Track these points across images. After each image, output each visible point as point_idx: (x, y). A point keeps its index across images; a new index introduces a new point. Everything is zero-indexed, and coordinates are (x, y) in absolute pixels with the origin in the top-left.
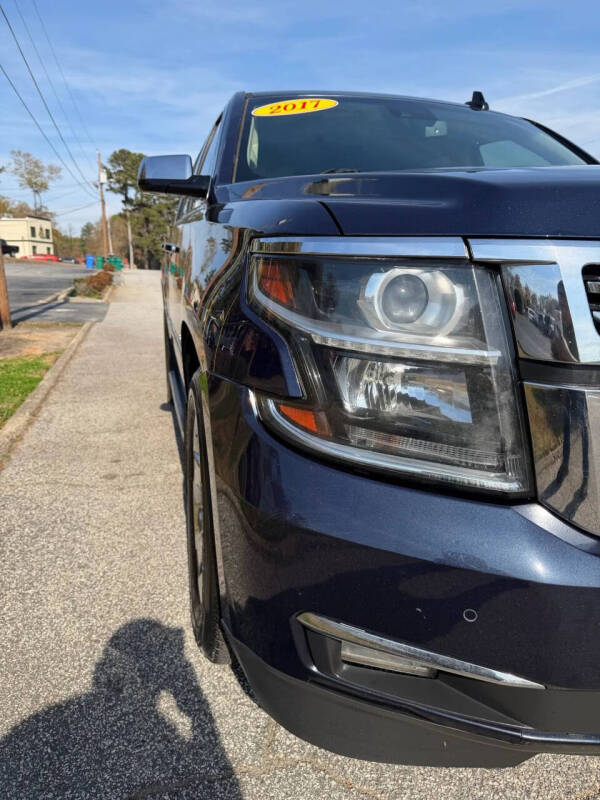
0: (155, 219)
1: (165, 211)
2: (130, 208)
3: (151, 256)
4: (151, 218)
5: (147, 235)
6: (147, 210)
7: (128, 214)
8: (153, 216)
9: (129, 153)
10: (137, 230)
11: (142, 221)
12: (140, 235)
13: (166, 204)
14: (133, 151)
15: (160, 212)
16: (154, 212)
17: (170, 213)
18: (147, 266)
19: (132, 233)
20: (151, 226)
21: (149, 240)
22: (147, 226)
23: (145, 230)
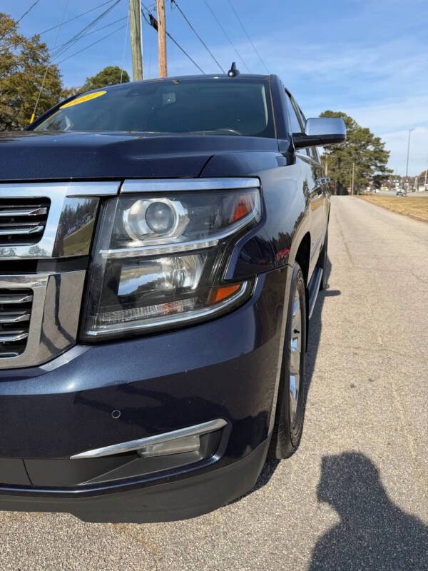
0: (345, 158)
1: (353, 152)
2: (329, 152)
3: (340, 185)
4: (342, 158)
5: (338, 170)
6: (340, 152)
7: (327, 156)
8: (344, 156)
9: (332, 112)
10: (332, 168)
11: (336, 160)
12: (334, 170)
13: (355, 147)
14: (334, 111)
15: (350, 154)
16: (346, 154)
17: (357, 153)
18: (335, 193)
19: (328, 170)
20: (342, 164)
21: (339, 174)
22: (339, 163)
23: (337, 166)
